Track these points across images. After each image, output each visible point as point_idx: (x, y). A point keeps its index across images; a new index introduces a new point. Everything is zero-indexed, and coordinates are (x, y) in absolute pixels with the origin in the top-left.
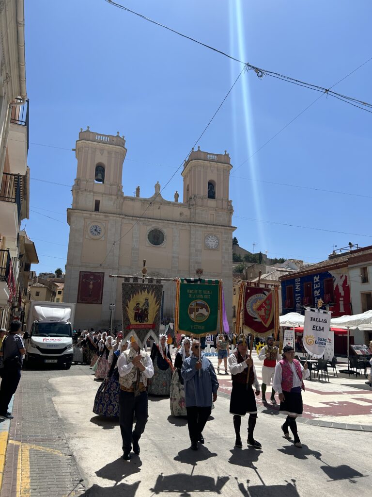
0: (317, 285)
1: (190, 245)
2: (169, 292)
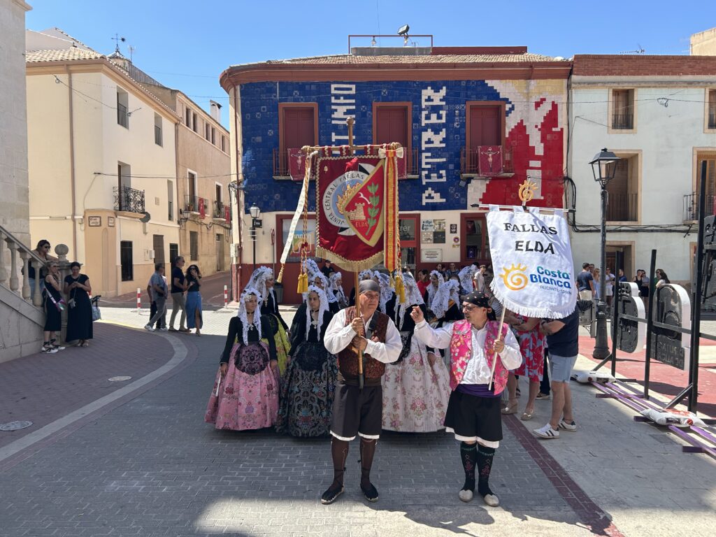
0: (434, 116)
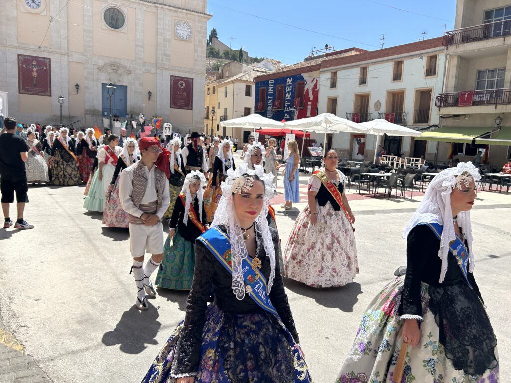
0: (289, 88)
1: (157, 33)
2: (133, 87)
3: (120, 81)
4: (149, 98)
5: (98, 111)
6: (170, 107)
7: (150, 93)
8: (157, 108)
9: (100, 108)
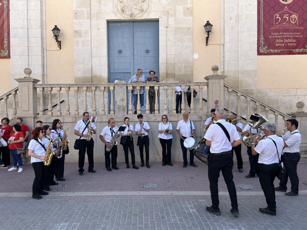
2: (172, 21)
3: (142, 11)
4: (207, 39)
5: (99, 78)
6: (259, 53)
7: (208, 24)
8: (226, 59)
9: (104, 74)
